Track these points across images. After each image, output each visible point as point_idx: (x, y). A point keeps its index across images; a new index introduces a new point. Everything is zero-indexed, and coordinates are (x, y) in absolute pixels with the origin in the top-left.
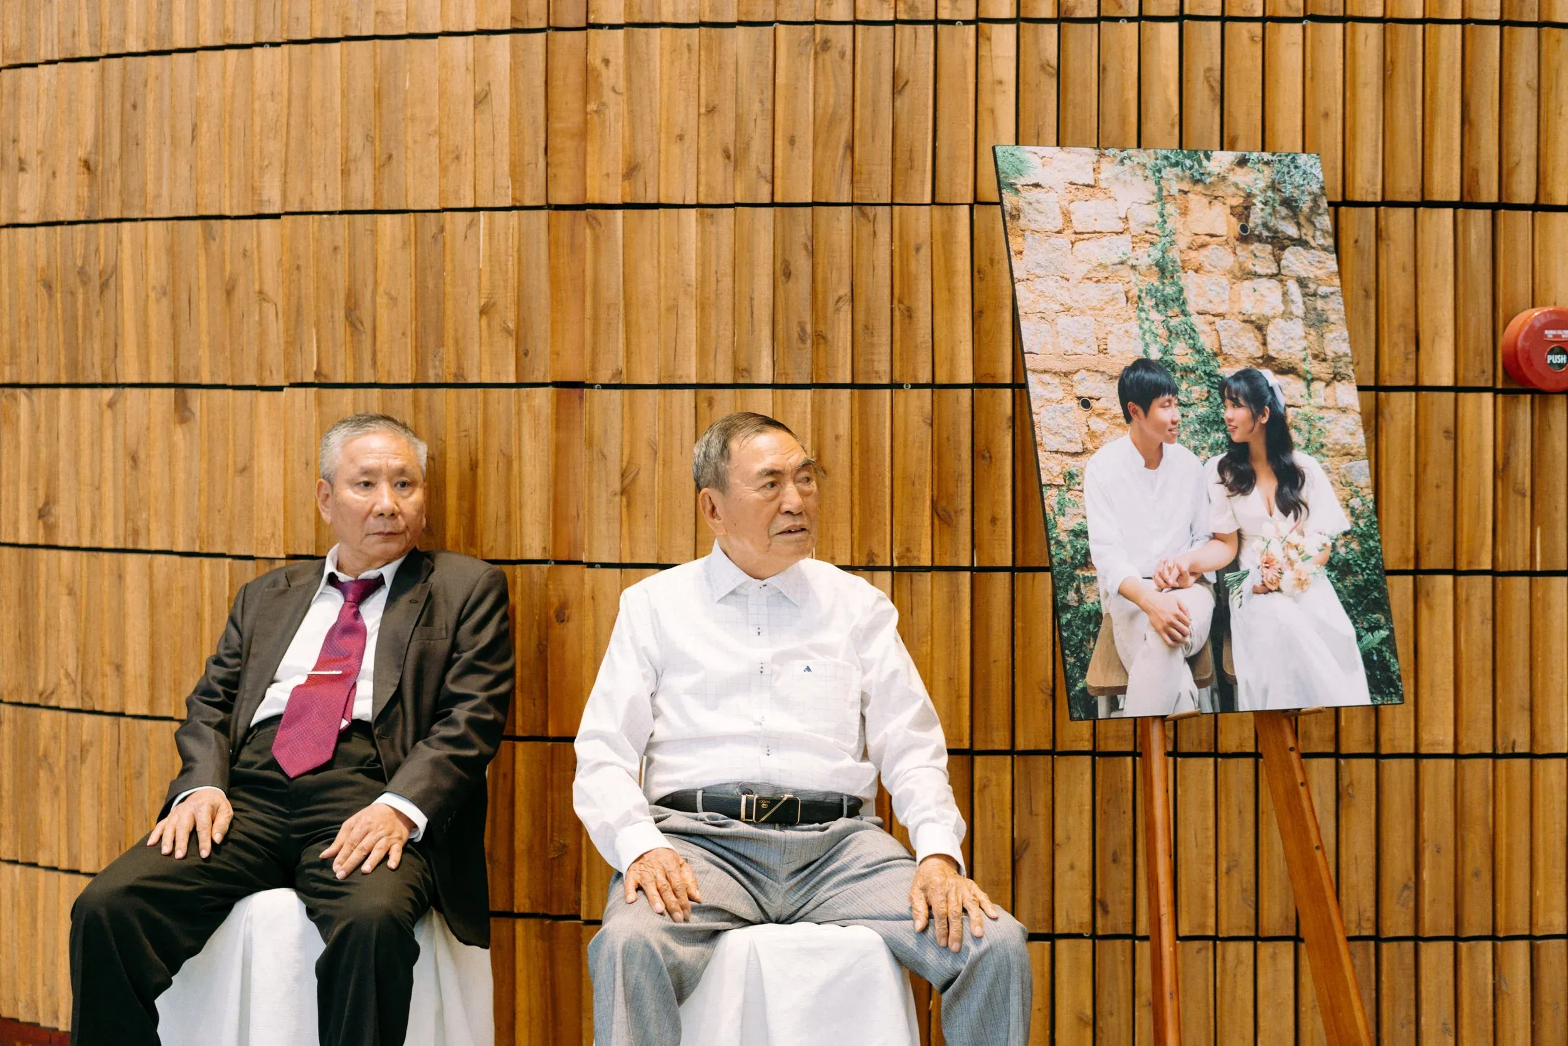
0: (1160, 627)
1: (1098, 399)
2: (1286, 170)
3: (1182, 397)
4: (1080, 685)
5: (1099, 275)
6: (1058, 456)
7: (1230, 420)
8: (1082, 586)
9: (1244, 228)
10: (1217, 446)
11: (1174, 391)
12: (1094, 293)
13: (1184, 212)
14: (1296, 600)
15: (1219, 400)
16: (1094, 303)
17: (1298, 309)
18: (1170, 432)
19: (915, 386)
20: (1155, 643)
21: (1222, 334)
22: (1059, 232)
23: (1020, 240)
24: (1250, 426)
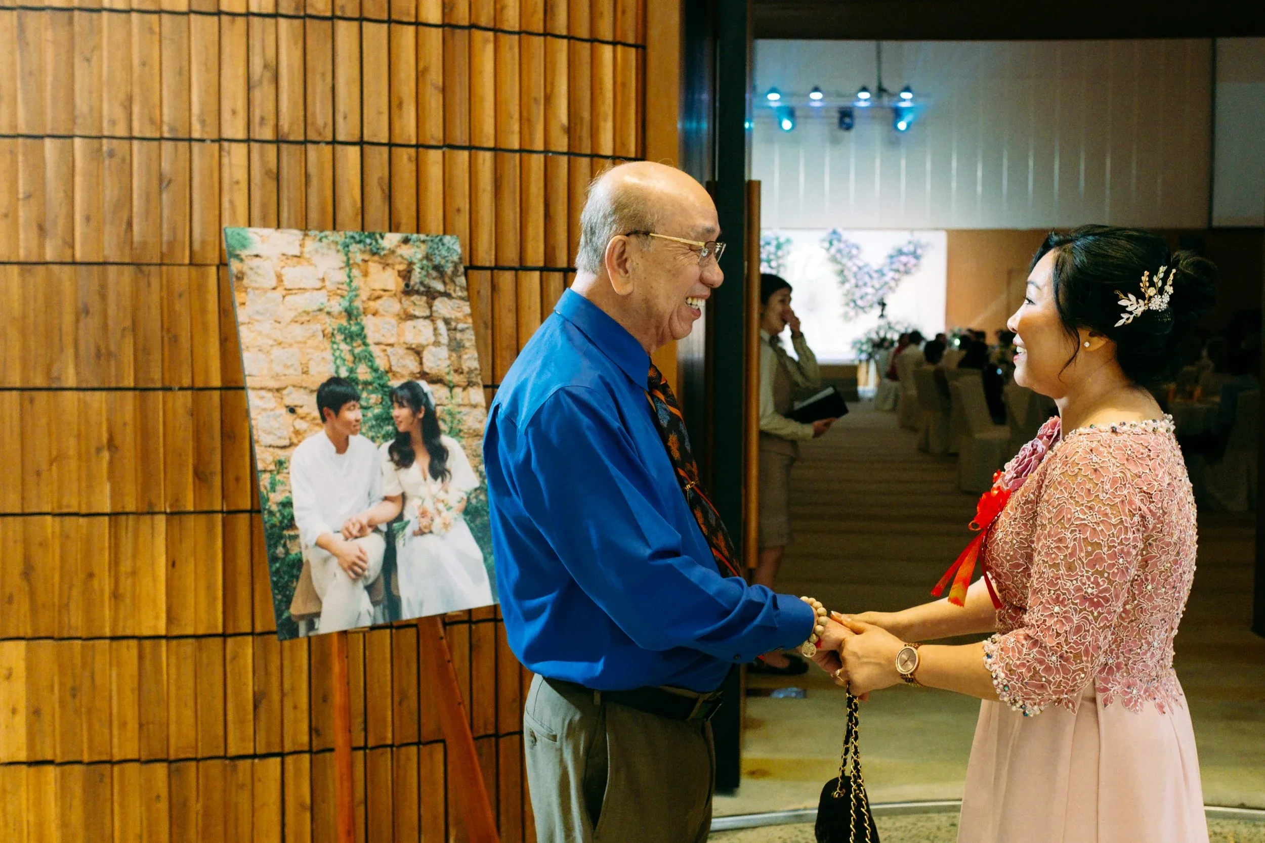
0: (346, 565)
1: (301, 407)
2: (435, 246)
3: (363, 403)
4: (285, 615)
5: (305, 317)
6: (271, 449)
7: (398, 417)
8: (288, 542)
9: (407, 285)
10: (386, 437)
11: (357, 398)
12: (298, 331)
13: (366, 274)
14: (443, 537)
15: (389, 403)
16: (300, 339)
17: (444, 339)
18: (353, 427)
19: (181, 389)
20: (342, 578)
21: (392, 358)
22: (274, 289)
23: (243, 294)
24: (410, 421)
